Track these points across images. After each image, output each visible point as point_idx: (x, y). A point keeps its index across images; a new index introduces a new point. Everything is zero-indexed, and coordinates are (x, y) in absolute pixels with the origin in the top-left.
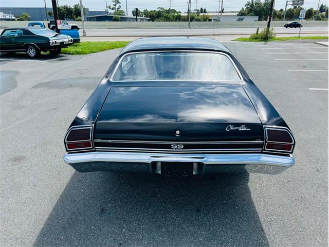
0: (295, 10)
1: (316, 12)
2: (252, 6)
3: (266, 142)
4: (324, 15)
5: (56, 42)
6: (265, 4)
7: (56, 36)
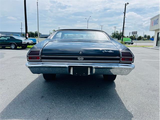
0: (133, 36)
1: (143, 38)
2: (115, 34)
3: (121, 57)
4: (147, 39)
5: (25, 42)
6: (120, 34)
7: (25, 40)
